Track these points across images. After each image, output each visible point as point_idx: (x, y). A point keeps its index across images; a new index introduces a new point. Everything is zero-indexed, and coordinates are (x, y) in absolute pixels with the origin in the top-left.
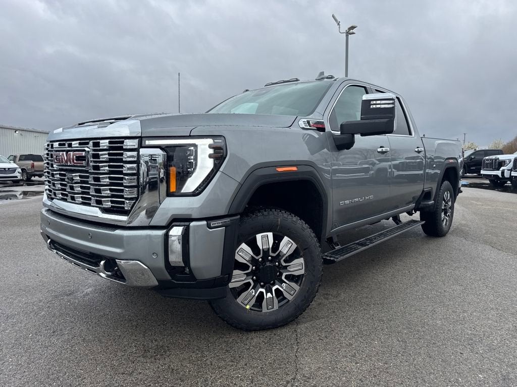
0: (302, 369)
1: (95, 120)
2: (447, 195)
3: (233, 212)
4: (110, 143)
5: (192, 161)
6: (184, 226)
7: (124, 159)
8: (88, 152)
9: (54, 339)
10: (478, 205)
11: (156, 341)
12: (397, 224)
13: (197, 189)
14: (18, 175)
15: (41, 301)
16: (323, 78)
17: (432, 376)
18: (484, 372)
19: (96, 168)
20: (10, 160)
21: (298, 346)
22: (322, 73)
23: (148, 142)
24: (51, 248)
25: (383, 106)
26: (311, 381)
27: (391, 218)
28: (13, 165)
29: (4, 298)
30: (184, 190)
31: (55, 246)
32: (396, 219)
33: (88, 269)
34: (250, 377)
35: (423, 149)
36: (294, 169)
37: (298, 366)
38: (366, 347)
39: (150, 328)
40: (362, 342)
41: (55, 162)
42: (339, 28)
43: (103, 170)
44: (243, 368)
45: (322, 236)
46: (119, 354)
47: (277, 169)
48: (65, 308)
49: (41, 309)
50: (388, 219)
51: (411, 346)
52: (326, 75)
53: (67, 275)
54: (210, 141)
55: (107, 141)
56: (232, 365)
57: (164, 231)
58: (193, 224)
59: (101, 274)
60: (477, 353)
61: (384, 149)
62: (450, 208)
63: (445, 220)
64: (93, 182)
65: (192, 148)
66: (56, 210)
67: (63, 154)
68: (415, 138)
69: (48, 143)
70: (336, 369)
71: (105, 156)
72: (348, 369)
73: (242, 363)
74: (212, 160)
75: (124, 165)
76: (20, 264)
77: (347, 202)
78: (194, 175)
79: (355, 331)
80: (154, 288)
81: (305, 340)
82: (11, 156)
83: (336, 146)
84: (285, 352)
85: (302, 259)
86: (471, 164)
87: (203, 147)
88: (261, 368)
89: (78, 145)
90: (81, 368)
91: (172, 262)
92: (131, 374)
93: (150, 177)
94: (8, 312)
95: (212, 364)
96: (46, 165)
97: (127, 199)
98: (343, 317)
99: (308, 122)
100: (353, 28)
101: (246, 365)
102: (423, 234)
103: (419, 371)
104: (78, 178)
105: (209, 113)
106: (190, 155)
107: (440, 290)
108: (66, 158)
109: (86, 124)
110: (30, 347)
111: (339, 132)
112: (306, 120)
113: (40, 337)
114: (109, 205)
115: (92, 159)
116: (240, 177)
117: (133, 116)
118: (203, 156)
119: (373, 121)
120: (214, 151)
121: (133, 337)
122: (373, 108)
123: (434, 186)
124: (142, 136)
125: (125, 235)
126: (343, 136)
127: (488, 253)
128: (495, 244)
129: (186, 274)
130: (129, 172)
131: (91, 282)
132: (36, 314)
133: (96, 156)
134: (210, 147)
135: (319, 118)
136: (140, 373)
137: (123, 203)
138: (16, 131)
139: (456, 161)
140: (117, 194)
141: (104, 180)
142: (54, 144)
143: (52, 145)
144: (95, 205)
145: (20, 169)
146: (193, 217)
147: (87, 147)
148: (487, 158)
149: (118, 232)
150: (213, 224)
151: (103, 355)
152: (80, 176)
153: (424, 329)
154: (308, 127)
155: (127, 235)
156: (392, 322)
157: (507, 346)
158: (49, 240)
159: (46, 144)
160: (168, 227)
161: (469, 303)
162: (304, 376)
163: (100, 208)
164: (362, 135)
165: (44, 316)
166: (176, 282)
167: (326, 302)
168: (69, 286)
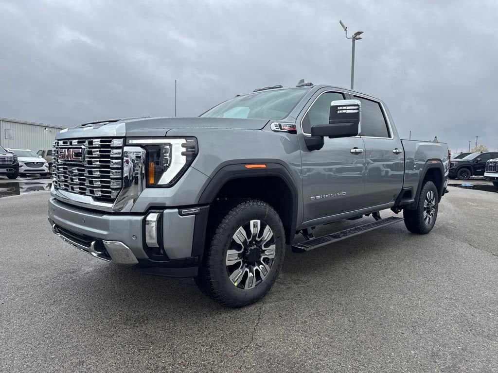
0: (257, 339)
1: (95, 122)
2: (430, 194)
3: (202, 202)
4: (101, 141)
5: (168, 157)
6: (159, 212)
7: (111, 156)
8: (84, 149)
9: (53, 308)
10: (473, 206)
11: (138, 312)
12: (377, 220)
13: (171, 182)
14: (45, 168)
15: (47, 277)
16: (303, 85)
17: (369, 350)
18: (417, 349)
19: (90, 163)
20: (40, 155)
21: (258, 321)
22: (302, 81)
23: (131, 142)
24: (56, 232)
25: (349, 111)
26: (261, 349)
27: (371, 214)
28: (41, 160)
29: (17, 273)
30: (160, 182)
31: (59, 230)
32: (376, 215)
33: (83, 249)
34: (210, 344)
35: (401, 151)
36: (264, 166)
37: (254, 337)
38: (318, 325)
39: (136, 302)
40: (316, 321)
41: (60, 158)
42: (346, 33)
43: (95, 165)
44: (207, 336)
45: (292, 227)
46: (105, 321)
47: (246, 166)
48: (67, 283)
49: (46, 283)
50: (368, 215)
51: (359, 326)
52: (306, 82)
53: (73, 257)
54: (183, 141)
55: (99, 140)
56: (198, 334)
57: (142, 217)
58: (166, 211)
59: (93, 253)
60: (417, 334)
61: (357, 150)
62: (434, 207)
63: (428, 219)
64: (88, 175)
65: (168, 147)
66: (62, 200)
67: (65, 151)
68: (394, 140)
69: (56, 141)
70: (286, 341)
71: (97, 153)
72: (296, 341)
73: (207, 332)
74: (185, 157)
75: (111, 161)
76: (35, 246)
77: (318, 197)
78: (169, 169)
79: (313, 311)
80: (135, 266)
81: (266, 316)
82: (39, 152)
83: (307, 146)
84: (246, 325)
85: (275, 245)
86: (477, 166)
87: (177, 146)
88: (222, 337)
89: (77, 143)
90: (71, 330)
91: (149, 243)
92: (111, 337)
93: (136, 172)
94: (19, 284)
95: (180, 332)
96: (54, 160)
97: (113, 189)
98: (306, 299)
99: (280, 125)
100: (359, 33)
101: (210, 334)
102: (407, 231)
103: (358, 346)
104: (77, 171)
105: (201, 117)
106: (166, 152)
107: (403, 281)
108: (67, 154)
109: (86, 126)
110: (33, 312)
111: (311, 135)
112: (277, 124)
113: (42, 305)
114: (100, 194)
115: (87, 155)
116: (210, 172)
117: (122, 119)
118: (177, 154)
119: (340, 125)
120: (187, 149)
121: (120, 309)
122: (340, 113)
123: (415, 186)
124: (127, 136)
125: (111, 219)
126: (314, 138)
127: (464, 250)
128: (474, 241)
129: (161, 254)
130: (115, 166)
131: (93, 263)
132: (42, 287)
133: (90, 153)
134: (183, 146)
135: (292, 122)
136: (119, 336)
137: (110, 192)
138: (45, 129)
139: (440, 162)
140: (105, 185)
141: (96, 173)
142: (60, 142)
143: (58, 143)
144: (89, 194)
145: (47, 163)
146: (167, 205)
147: (84, 145)
148: (491, 160)
149: (105, 217)
150: (184, 211)
151: (91, 321)
152: (79, 170)
153: (376, 312)
154: (280, 130)
155: (113, 219)
156: (349, 306)
157: (447, 329)
158: (54, 225)
159: (54, 143)
160: (146, 213)
161: (427, 293)
162: (257, 345)
163: (93, 197)
164: (331, 137)
165: (48, 289)
166: (152, 261)
167: (295, 286)
168: (73, 266)
